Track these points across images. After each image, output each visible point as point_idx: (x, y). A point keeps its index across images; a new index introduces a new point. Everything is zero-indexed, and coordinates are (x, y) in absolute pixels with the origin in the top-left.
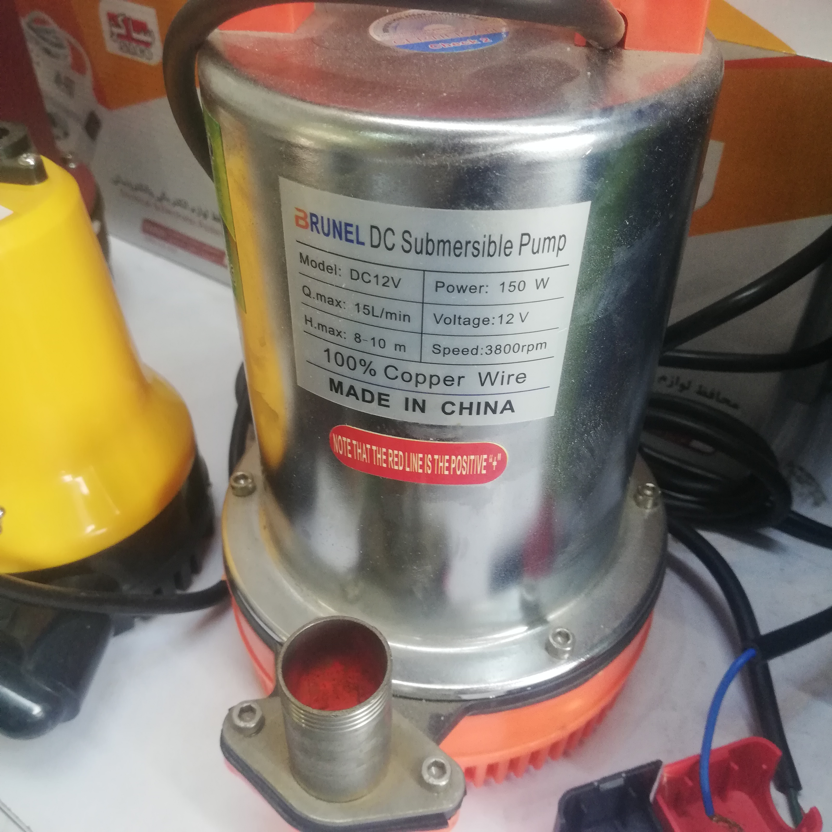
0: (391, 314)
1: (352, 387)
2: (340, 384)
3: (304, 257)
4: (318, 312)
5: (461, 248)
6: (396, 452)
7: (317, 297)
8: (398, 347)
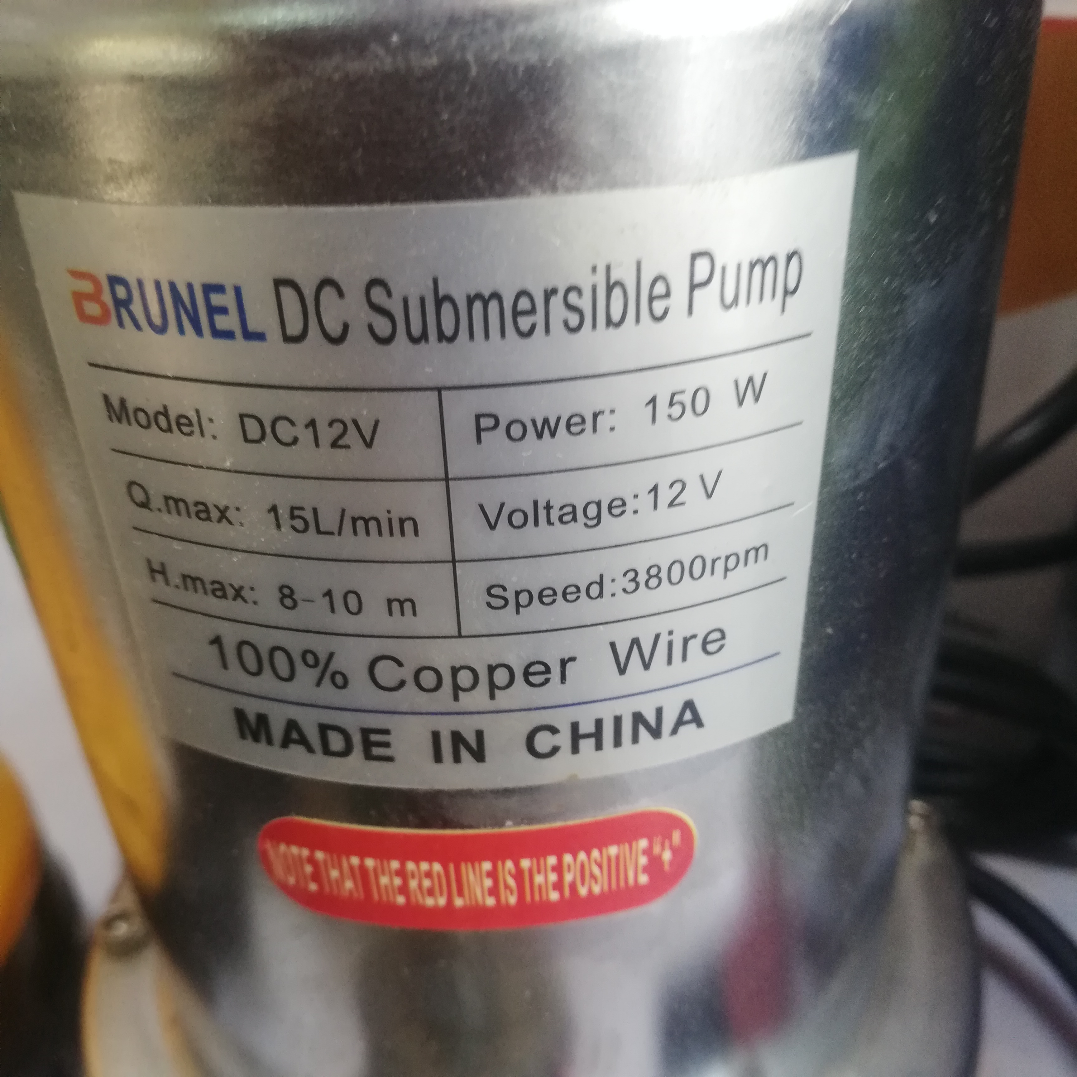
0: (366, 521)
1: (292, 725)
2: (262, 719)
3: (116, 403)
4: (177, 546)
5: (533, 311)
6: (424, 866)
7: (167, 505)
8: (396, 605)
